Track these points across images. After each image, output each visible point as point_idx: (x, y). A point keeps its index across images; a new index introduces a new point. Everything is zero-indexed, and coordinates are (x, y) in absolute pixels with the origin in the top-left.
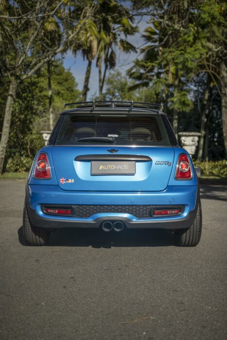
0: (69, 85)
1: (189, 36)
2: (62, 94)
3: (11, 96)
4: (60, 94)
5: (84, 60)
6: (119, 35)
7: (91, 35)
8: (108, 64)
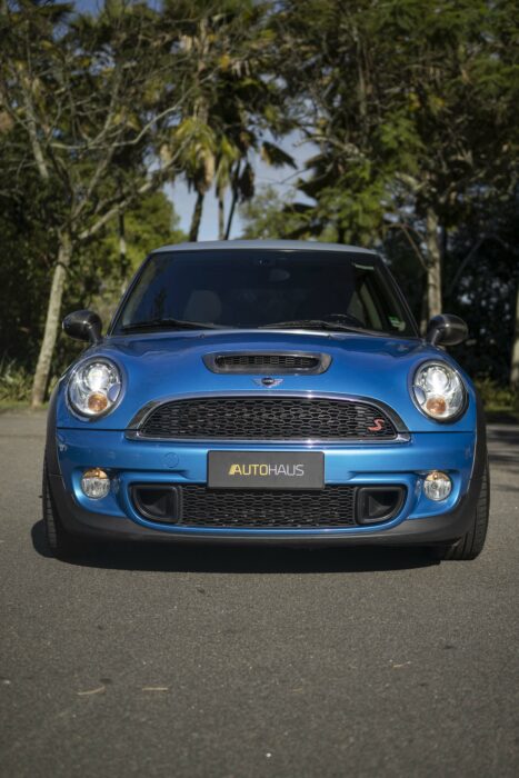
0: (160, 223)
1: (364, 169)
2: (145, 240)
3: (63, 265)
4: (141, 242)
5: (189, 191)
6: (261, 135)
7: (203, 148)
8: (239, 190)
